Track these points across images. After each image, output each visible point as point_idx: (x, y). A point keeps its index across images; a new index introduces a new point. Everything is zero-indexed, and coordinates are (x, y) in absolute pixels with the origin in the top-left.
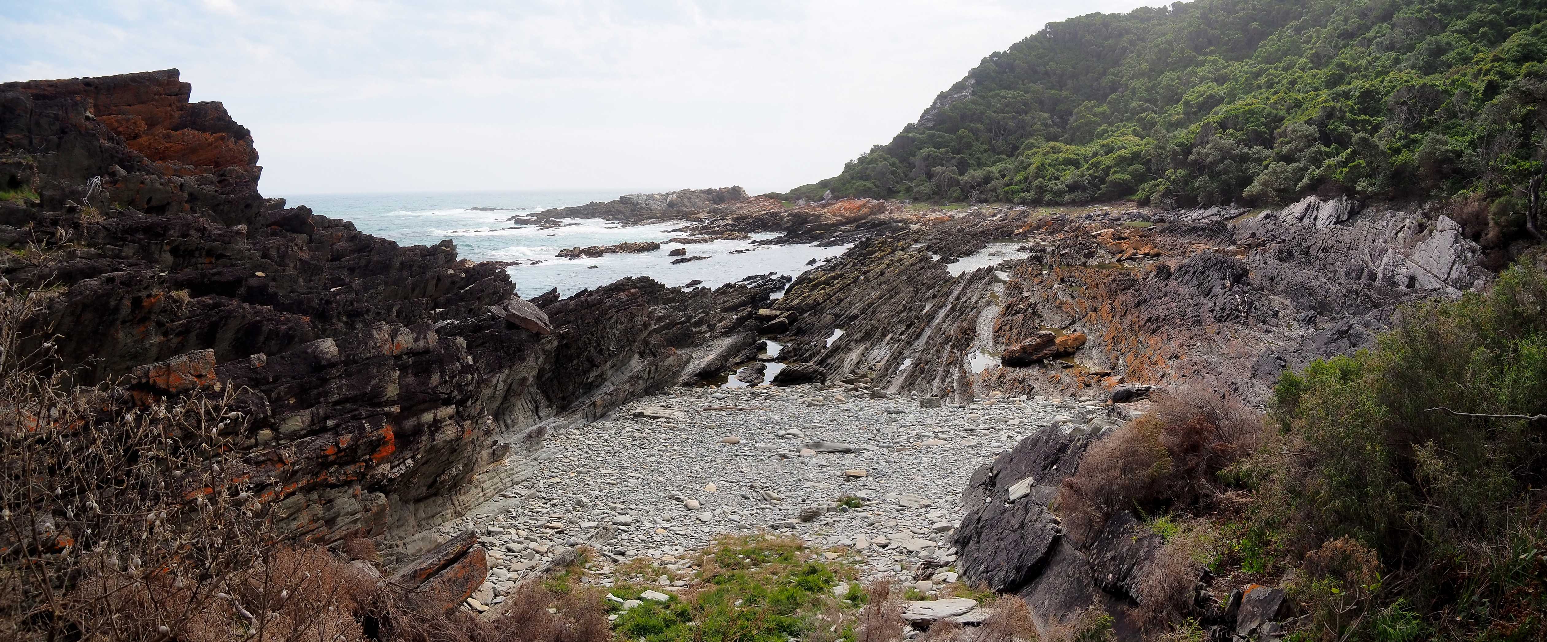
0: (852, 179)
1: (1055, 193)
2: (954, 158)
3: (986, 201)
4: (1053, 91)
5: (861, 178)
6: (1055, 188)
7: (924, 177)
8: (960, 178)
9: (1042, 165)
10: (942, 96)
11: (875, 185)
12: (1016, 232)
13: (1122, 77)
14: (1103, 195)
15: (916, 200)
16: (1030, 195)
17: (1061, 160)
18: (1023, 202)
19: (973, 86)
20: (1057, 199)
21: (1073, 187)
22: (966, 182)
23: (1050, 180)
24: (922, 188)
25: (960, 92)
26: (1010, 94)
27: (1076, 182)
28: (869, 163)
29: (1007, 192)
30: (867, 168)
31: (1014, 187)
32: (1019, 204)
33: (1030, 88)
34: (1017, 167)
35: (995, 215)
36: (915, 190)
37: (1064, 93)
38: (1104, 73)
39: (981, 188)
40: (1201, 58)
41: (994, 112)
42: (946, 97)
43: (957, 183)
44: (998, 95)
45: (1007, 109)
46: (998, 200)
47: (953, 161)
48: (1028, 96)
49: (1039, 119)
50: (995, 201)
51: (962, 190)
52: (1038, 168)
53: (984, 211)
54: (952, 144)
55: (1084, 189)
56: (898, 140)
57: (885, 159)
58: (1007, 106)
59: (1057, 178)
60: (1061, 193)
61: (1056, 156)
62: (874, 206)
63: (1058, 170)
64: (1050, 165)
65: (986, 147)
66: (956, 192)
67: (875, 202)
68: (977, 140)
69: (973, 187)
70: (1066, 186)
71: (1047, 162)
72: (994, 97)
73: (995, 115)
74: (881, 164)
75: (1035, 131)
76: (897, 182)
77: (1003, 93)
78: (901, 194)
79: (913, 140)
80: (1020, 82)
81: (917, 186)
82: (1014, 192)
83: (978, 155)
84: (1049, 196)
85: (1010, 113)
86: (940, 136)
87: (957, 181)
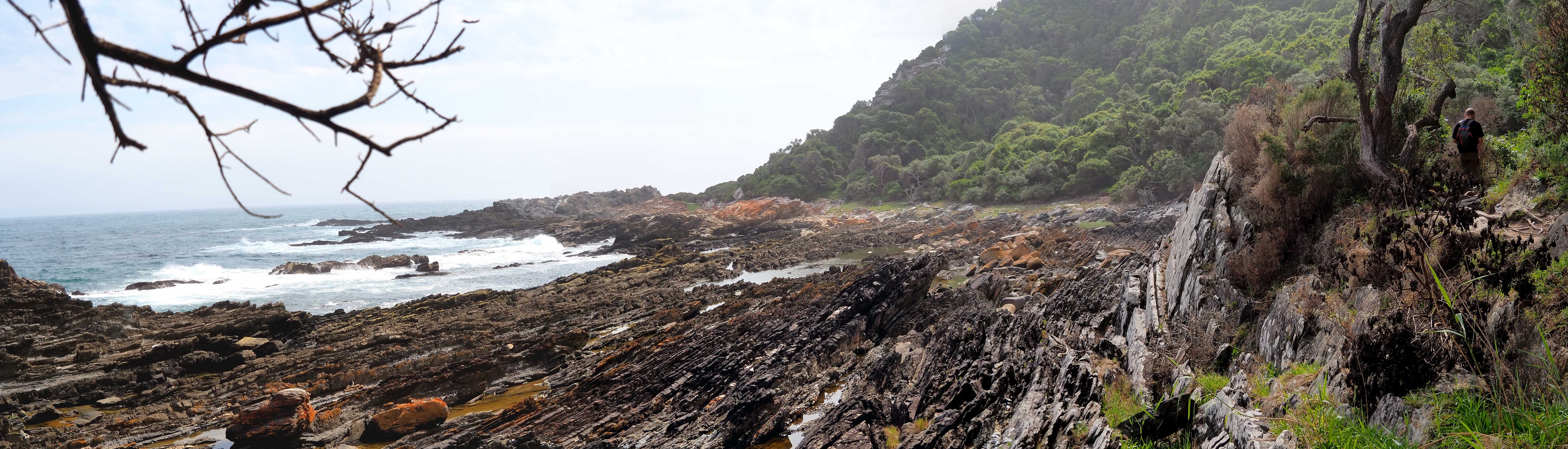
1: (1011, 187)
3: (928, 199)
4: (1048, 58)
6: (1013, 180)
7: (862, 170)
8: (901, 169)
10: (906, 66)
11: (799, 181)
15: (849, 199)
16: (980, 191)
17: (1030, 142)
19: (947, 53)
20: (1014, 194)
21: (1034, 179)
22: (906, 174)
23: (1008, 170)
24: (857, 183)
27: (1037, 171)
29: (955, 187)
31: (964, 181)
32: (967, 202)
33: (1019, 54)
34: (973, 154)
36: (850, 186)
39: (925, 183)
41: (968, 86)
42: (910, 68)
43: (895, 175)
44: (975, 64)
45: (985, 82)
46: (943, 197)
47: (901, 148)
48: (1012, 65)
49: (1027, 94)
50: (940, 199)
51: (901, 185)
52: (996, 154)
53: (922, 211)
54: (908, 127)
58: (985, 78)
60: (1018, 186)
61: (1026, 138)
62: (784, 206)
64: (1014, 151)
65: (954, 131)
67: (785, 201)
68: (943, 122)
69: (914, 181)
71: (1012, 147)
73: (968, 90)
74: (810, 153)
75: (1019, 109)
78: (835, 192)
80: (1007, 47)
81: (852, 181)
85: (987, 86)
86: (895, 117)
87: (896, 173)
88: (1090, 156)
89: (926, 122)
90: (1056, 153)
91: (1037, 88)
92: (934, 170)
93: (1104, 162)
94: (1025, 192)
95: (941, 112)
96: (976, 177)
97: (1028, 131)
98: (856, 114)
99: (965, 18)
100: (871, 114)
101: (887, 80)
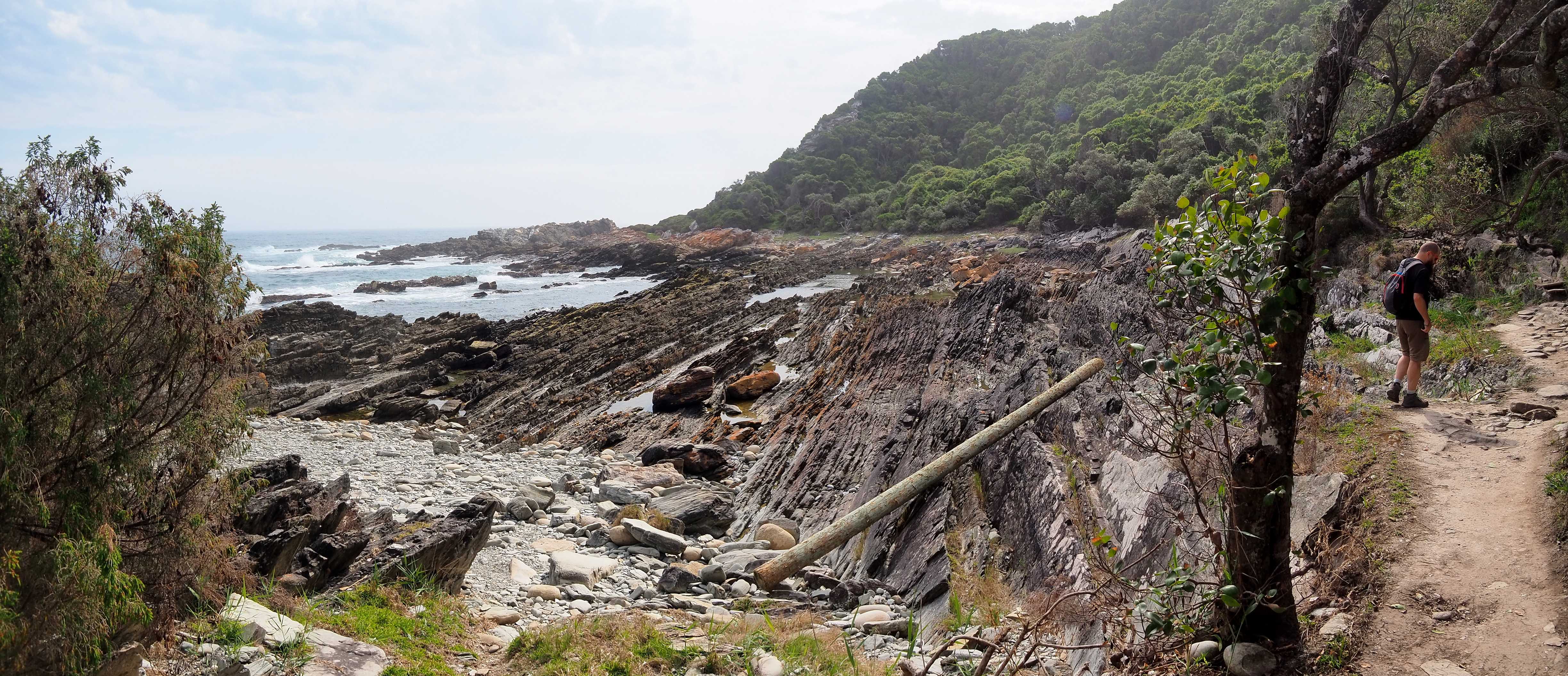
0: (721, 208)
1: (931, 220)
2: (832, 184)
3: (859, 230)
4: (944, 113)
5: (731, 207)
6: (932, 214)
7: (798, 205)
8: (834, 205)
9: (921, 189)
10: (825, 120)
11: (745, 214)
12: (873, 261)
13: (1018, 97)
14: (982, 220)
15: (788, 230)
16: (904, 223)
17: (942, 183)
18: (897, 231)
19: (859, 108)
20: (933, 226)
21: (951, 213)
22: (840, 210)
23: (927, 205)
24: (795, 217)
25: (844, 115)
26: (897, 115)
27: (953, 207)
28: (741, 191)
29: (882, 220)
30: (738, 196)
31: (889, 214)
32: (893, 232)
33: (919, 109)
34: (894, 192)
35: (865, 244)
36: (788, 219)
37: (956, 114)
38: (1000, 92)
39: (856, 216)
40: (1102, 72)
41: (879, 135)
42: (829, 121)
43: (830, 210)
44: (884, 117)
45: (893, 132)
46: (872, 228)
47: (831, 188)
48: (915, 118)
49: (928, 143)
50: (870, 230)
51: (835, 218)
52: (915, 193)
53: (856, 240)
54: (831, 170)
55: (962, 214)
56: (775, 166)
57: (759, 187)
58: (893, 129)
59: (935, 204)
60: (938, 219)
61: (937, 180)
62: (739, 236)
63: (937, 195)
64: (930, 190)
65: (868, 172)
66: (829, 220)
67: (739, 231)
68: (860, 165)
69: (847, 215)
70: (944, 211)
71: (927, 186)
72: (879, 119)
73: (880, 138)
74: (752, 191)
75: (923, 155)
76: (770, 211)
77: (890, 115)
78: (773, 224)
79: (791, 165)
80: (909, 103)
81: (789, 214)
82: (889, 220)
83: (860, 181)
84: (925, 223)
85: (896, 136)
86: (819, 162)
87: (831, 208)
88: (996, 195)
89: (846, 165)
90: (968, 192)
91: (936, 138)
92: (863, 206)
93: (1009, 200)
94: (944, 224)
95: (858, 158)
96: (899, 212)
97: (938, 174)
98: (787, 158)
99: (873, 79)
100: (799, 159)
101: (810, 131)
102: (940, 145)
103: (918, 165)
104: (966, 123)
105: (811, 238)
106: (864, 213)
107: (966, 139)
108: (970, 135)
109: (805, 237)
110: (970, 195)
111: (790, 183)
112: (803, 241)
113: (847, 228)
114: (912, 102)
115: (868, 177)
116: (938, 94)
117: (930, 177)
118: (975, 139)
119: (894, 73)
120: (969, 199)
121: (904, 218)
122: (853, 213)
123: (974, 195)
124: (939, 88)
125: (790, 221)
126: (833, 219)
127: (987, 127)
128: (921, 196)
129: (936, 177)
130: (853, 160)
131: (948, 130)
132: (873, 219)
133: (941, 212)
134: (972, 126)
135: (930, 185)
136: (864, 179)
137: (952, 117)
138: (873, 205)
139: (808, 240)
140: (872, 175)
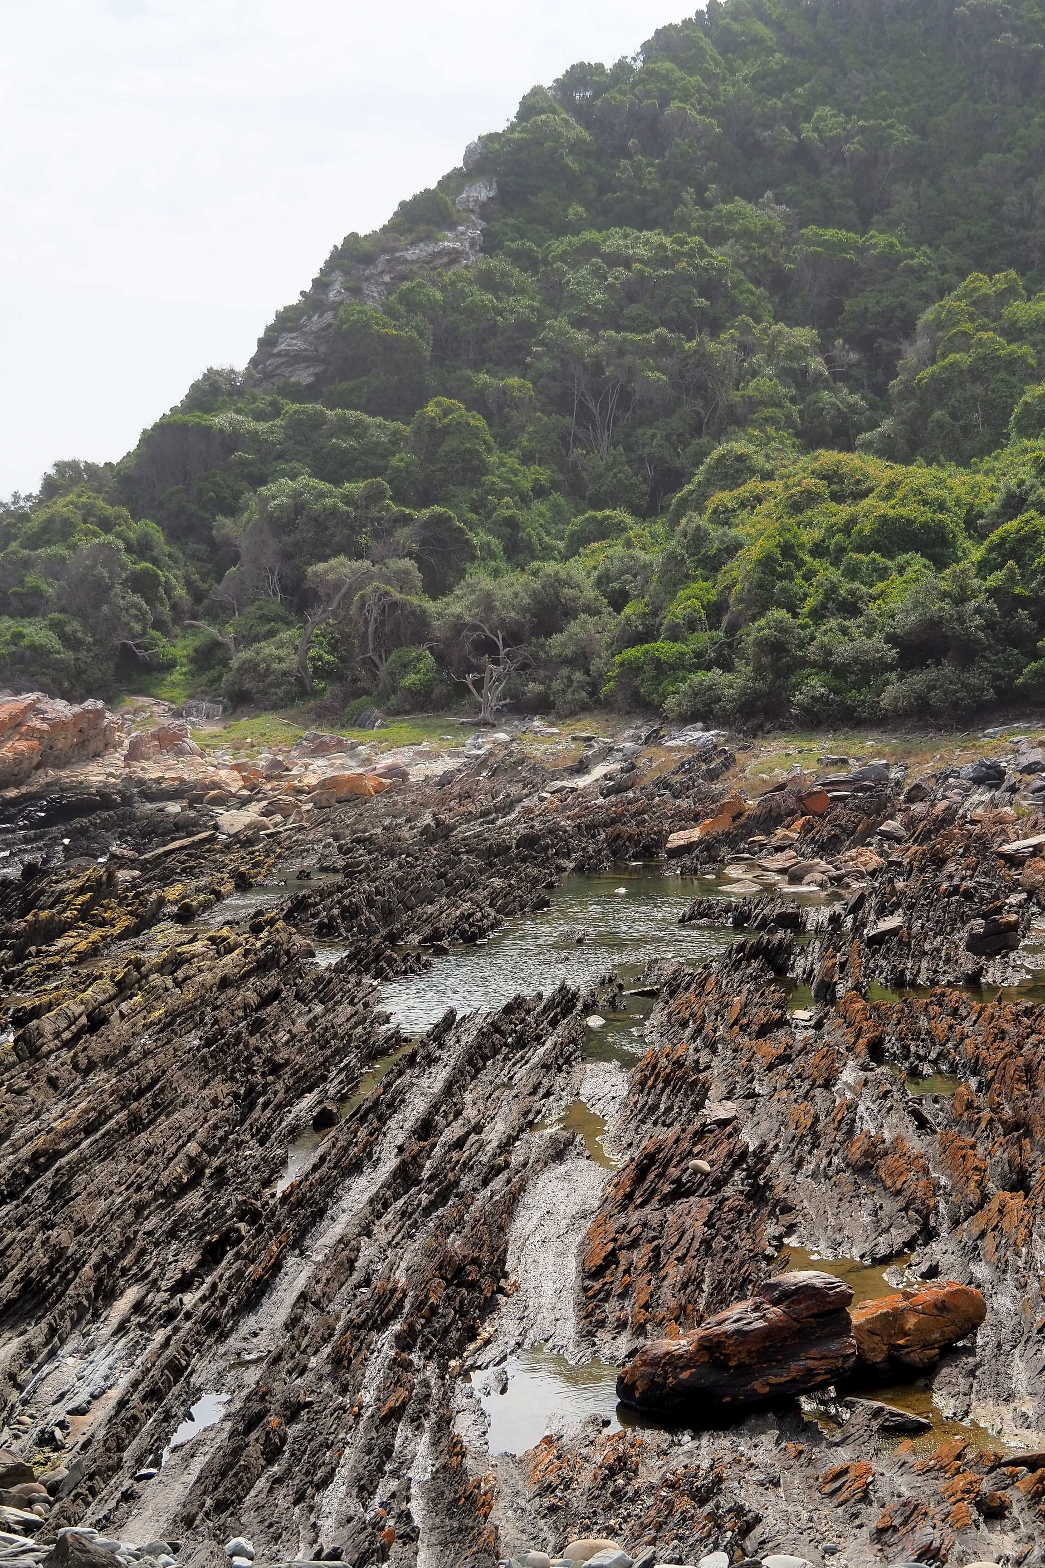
1: (840, 672)
2: (406, 520)
4: (830, 234)
6: (844, 650)
7: (275, 604)
8: (431, 606)
9: (788, 550)
11: (65, 638)
12: (677, 839)
15: (239, 701)
16: (732, 683)
17: (867, 526)
18: (704, 712)
19: (485, 210)
20: (853, 697)
21: (920, 647)
22: (458, 627)
23: (818, 615)
24: (268, 648)
25: (429, 238)
26: (646, 244)
27: (934, 624)
28: (35, 541)
29: (632, 669)
30: (27, 564)
31: (664, 648)
32: (687, 719)
33: (731, 218)
34: (673, 559)
35: (581, 768)
36: (240, 657)
37: (880, 240)
39: (524, 651)
41: (578, 323)
42: (368, 259)
44: (591, 249)
45: (633, 309)
47: (403, 534)
48: (721, 256)
49: (771, 353)
50: (584, 708)
51: (441, 659)
52: (767, 563)
53: (537, 750)
55: (968, 654)
57: (106, 525)
58: (631, 298)
59: (851, 608)
60: (869, 673)
61: (844, 511)
62: (58, 725)
63: (852, 573)
64: (818, 550)
65: (542, 473)
66: (416, 668)
67: (60, 709)
68: (505, 442)
69: (487, 647)
70: (891, 639)
71: (809, 536)
73: (581, 336)
74: (86, 545)
75: (753, 404)
76: (159, 625)
77: (615, 241)
78: (176, 676)
79: (228, 441)
80: (689, 194)
81: (247, 639)
82: (667, 669)
83: (507, 508)
84: (816, 686)
86: (345, 428)
87: (421, 620)
89: (451, 443)
90: (985, 567)
91: (803, 336)
92: (550, 612)
96: (702, 639)
98: (208, 410)
99: (537, 91)
100: (259, 416)
101: (294, 299)
102: (817, 364)
103: (739, 446)
104: (918, 274)
105: (350, 736)
106: (557, 639)
107: (922, 342)
108: (940, 325)
109: (327, 734)
110: (995, 579)
111: (232, 510)
112: (320, 749)
113: (491, 698)
114: (701, 189)
115: (540, 492)
116: (802, 151)
117: (810, 498)
118: (963, 341)
119: (622, 66)
120: (993, 593)
121: (727, 666)
122: (514, 637)
123: (1011, 578)
124: (807, 130)
125: (249, 667)
126: (430, 660)
127: (1009, 293)
128: (788, 576)
129: (837, 498)
130: (478, 421)
131: (848, 305)
132: (596, 664)
133: (878, 640)
134: (943, 291)
135: (817, 534)
136: (524, 500)
137: (861, 251)
138: (593, 612)
139: (340, 746)
140: (555, 485)
